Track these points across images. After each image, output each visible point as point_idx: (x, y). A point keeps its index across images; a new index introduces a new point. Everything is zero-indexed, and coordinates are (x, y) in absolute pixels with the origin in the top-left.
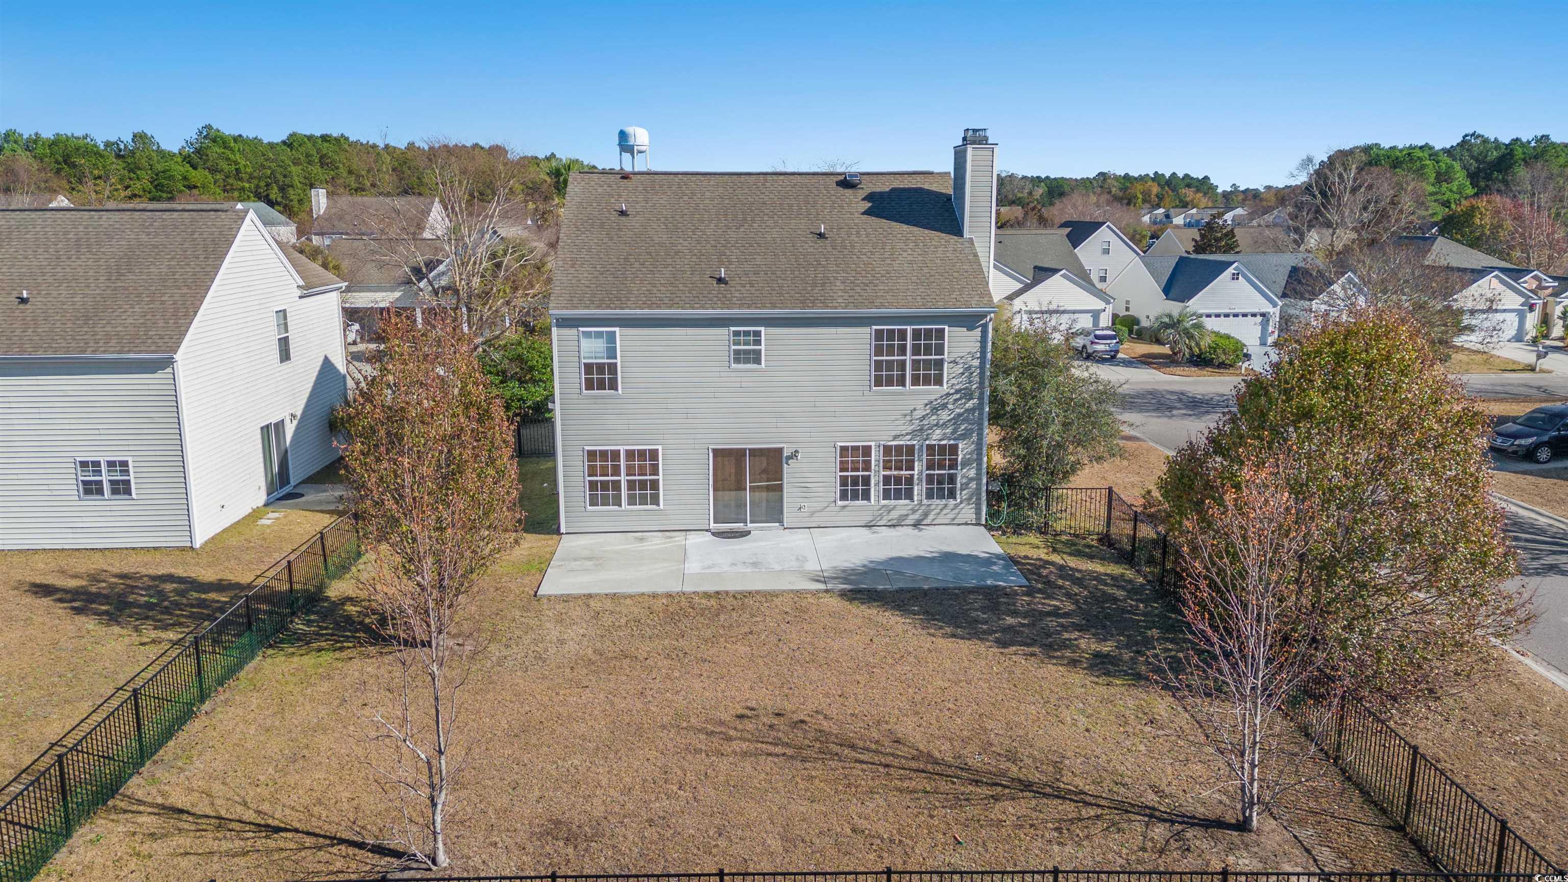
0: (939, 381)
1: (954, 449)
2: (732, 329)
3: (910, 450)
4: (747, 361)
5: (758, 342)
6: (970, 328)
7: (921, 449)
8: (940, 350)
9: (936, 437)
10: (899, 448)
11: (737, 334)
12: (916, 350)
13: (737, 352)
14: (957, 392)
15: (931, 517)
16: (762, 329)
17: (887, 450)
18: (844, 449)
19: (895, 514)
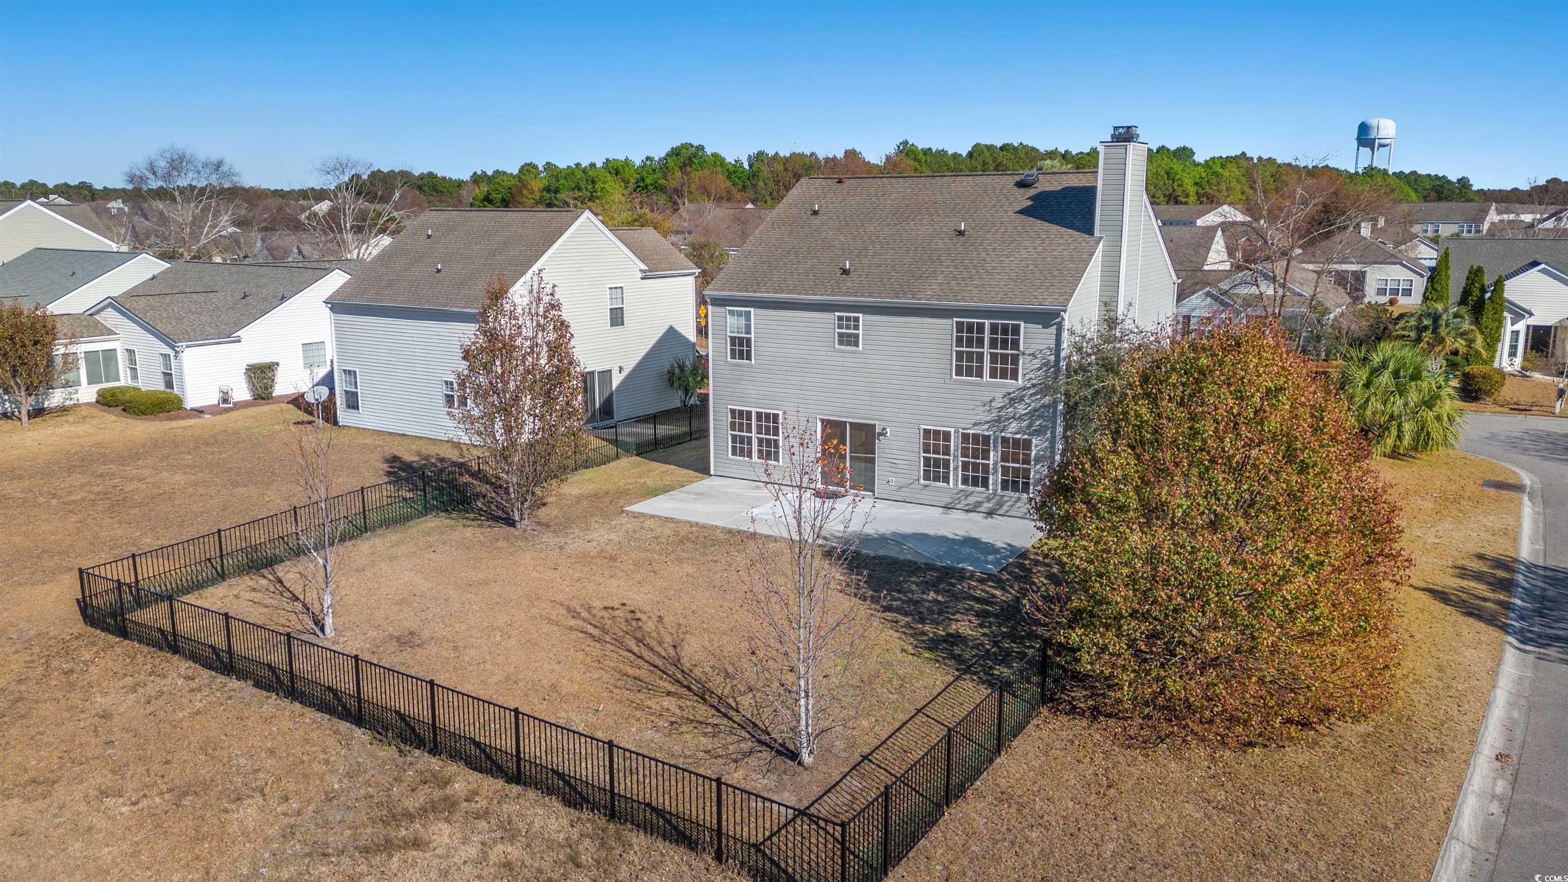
0: (1015, 377)
1: (1027, 444)
2: (837, 314)
3: (986, 439)
4: (849, 344)
5: (856, 327)
6: (1046, 326)
7: (995, 442)
8: (1015, 344)
9: (1012, 430)
10: (976, 437)
11: (840, 319)
12: (993, 344)
13: (841, 335)
14: (1034, 386)
15: (1005, 508)
16: (861, 315)
17: (965, 437)
18: (927, 432)
19: (972, 500)
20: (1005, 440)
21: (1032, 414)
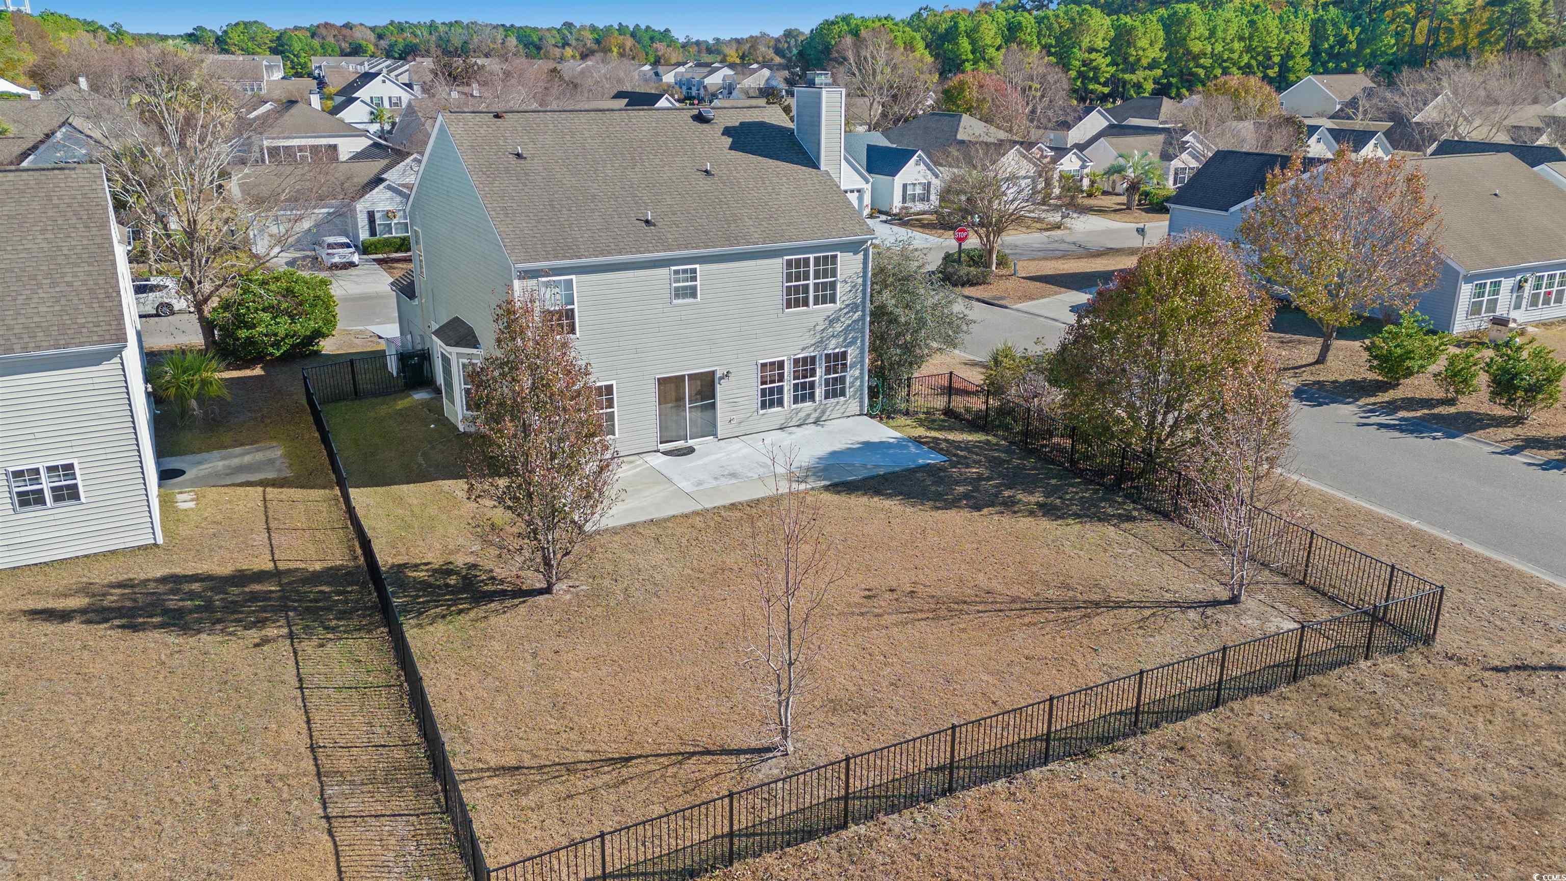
0: (833, 301)
1: (844, 355)
2: (673, 268)
3: (813, 359)
4: (685, 296)
5: (694, 279)
6: (856, 253)
7: (821, 359)
8: (834, 274)
9: (833, 347)
10: (805, 359)
11: (677, 272)
12: (817, 276)
13: (677, 289)
14: (847, 306)
15: (828, 413)
16: (697, 266)
17: (796, 361)
18: (764, 365)
19: (802, 415)
20: (828, 356)
21: (846, 330)
